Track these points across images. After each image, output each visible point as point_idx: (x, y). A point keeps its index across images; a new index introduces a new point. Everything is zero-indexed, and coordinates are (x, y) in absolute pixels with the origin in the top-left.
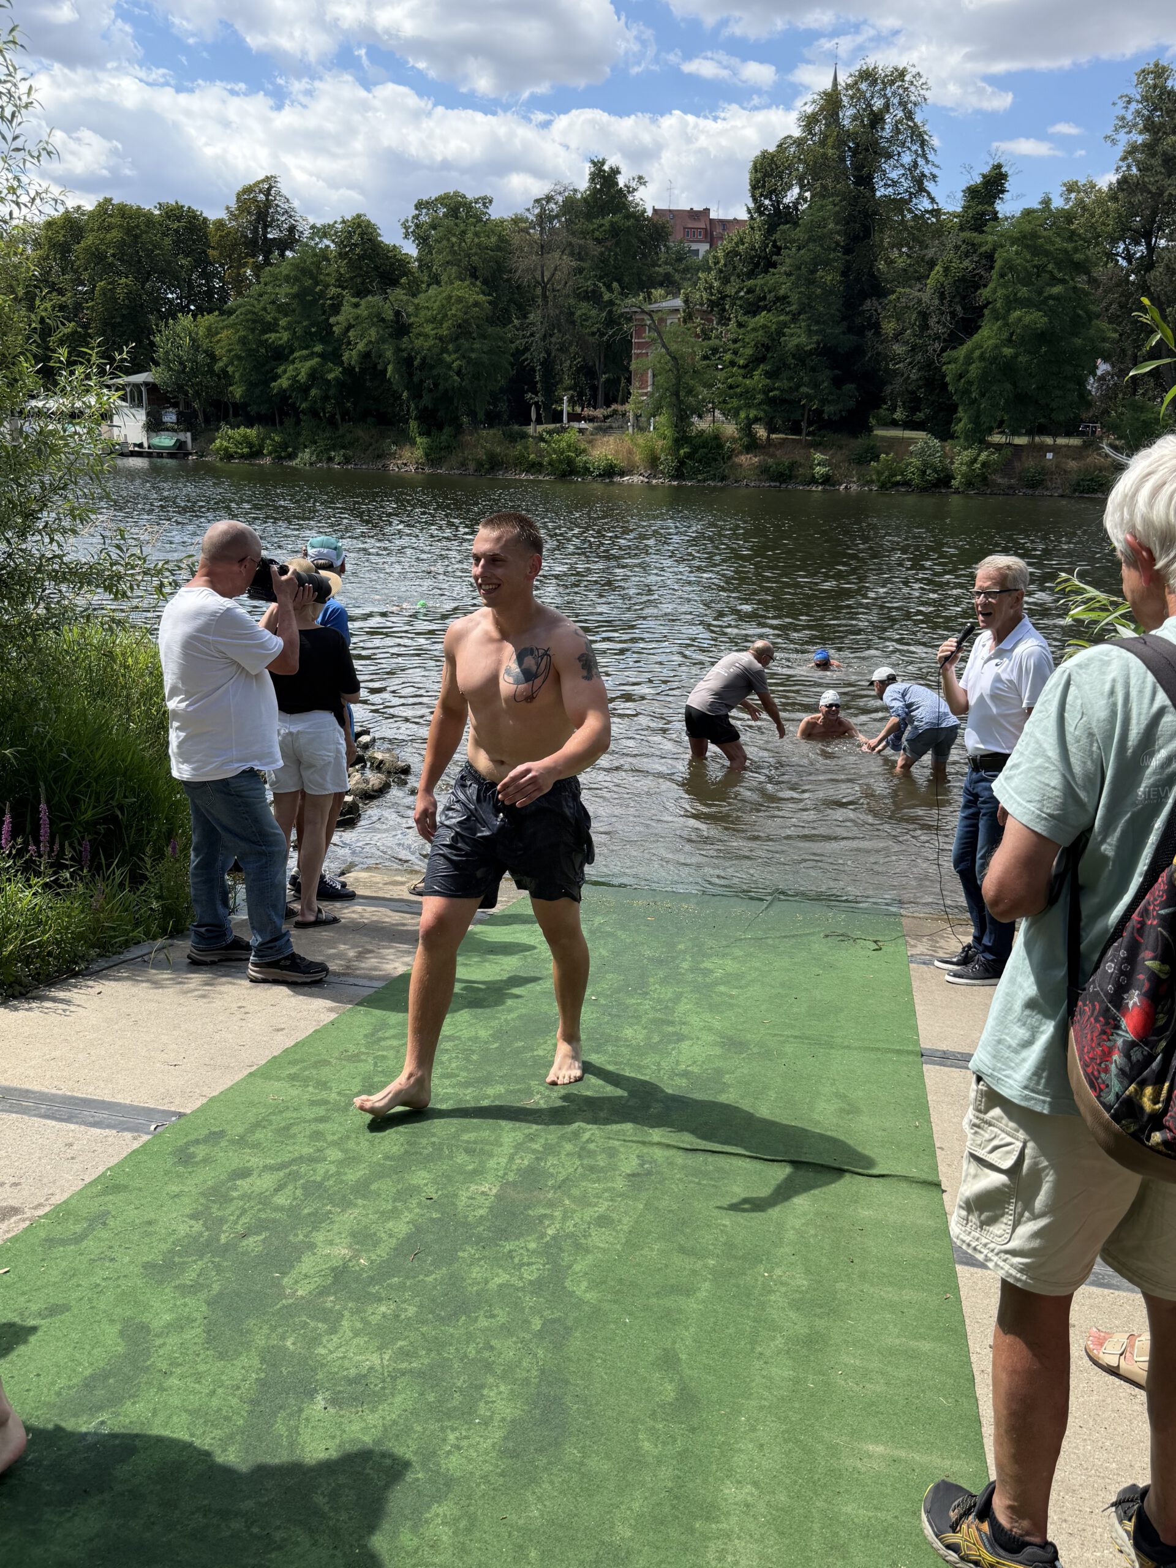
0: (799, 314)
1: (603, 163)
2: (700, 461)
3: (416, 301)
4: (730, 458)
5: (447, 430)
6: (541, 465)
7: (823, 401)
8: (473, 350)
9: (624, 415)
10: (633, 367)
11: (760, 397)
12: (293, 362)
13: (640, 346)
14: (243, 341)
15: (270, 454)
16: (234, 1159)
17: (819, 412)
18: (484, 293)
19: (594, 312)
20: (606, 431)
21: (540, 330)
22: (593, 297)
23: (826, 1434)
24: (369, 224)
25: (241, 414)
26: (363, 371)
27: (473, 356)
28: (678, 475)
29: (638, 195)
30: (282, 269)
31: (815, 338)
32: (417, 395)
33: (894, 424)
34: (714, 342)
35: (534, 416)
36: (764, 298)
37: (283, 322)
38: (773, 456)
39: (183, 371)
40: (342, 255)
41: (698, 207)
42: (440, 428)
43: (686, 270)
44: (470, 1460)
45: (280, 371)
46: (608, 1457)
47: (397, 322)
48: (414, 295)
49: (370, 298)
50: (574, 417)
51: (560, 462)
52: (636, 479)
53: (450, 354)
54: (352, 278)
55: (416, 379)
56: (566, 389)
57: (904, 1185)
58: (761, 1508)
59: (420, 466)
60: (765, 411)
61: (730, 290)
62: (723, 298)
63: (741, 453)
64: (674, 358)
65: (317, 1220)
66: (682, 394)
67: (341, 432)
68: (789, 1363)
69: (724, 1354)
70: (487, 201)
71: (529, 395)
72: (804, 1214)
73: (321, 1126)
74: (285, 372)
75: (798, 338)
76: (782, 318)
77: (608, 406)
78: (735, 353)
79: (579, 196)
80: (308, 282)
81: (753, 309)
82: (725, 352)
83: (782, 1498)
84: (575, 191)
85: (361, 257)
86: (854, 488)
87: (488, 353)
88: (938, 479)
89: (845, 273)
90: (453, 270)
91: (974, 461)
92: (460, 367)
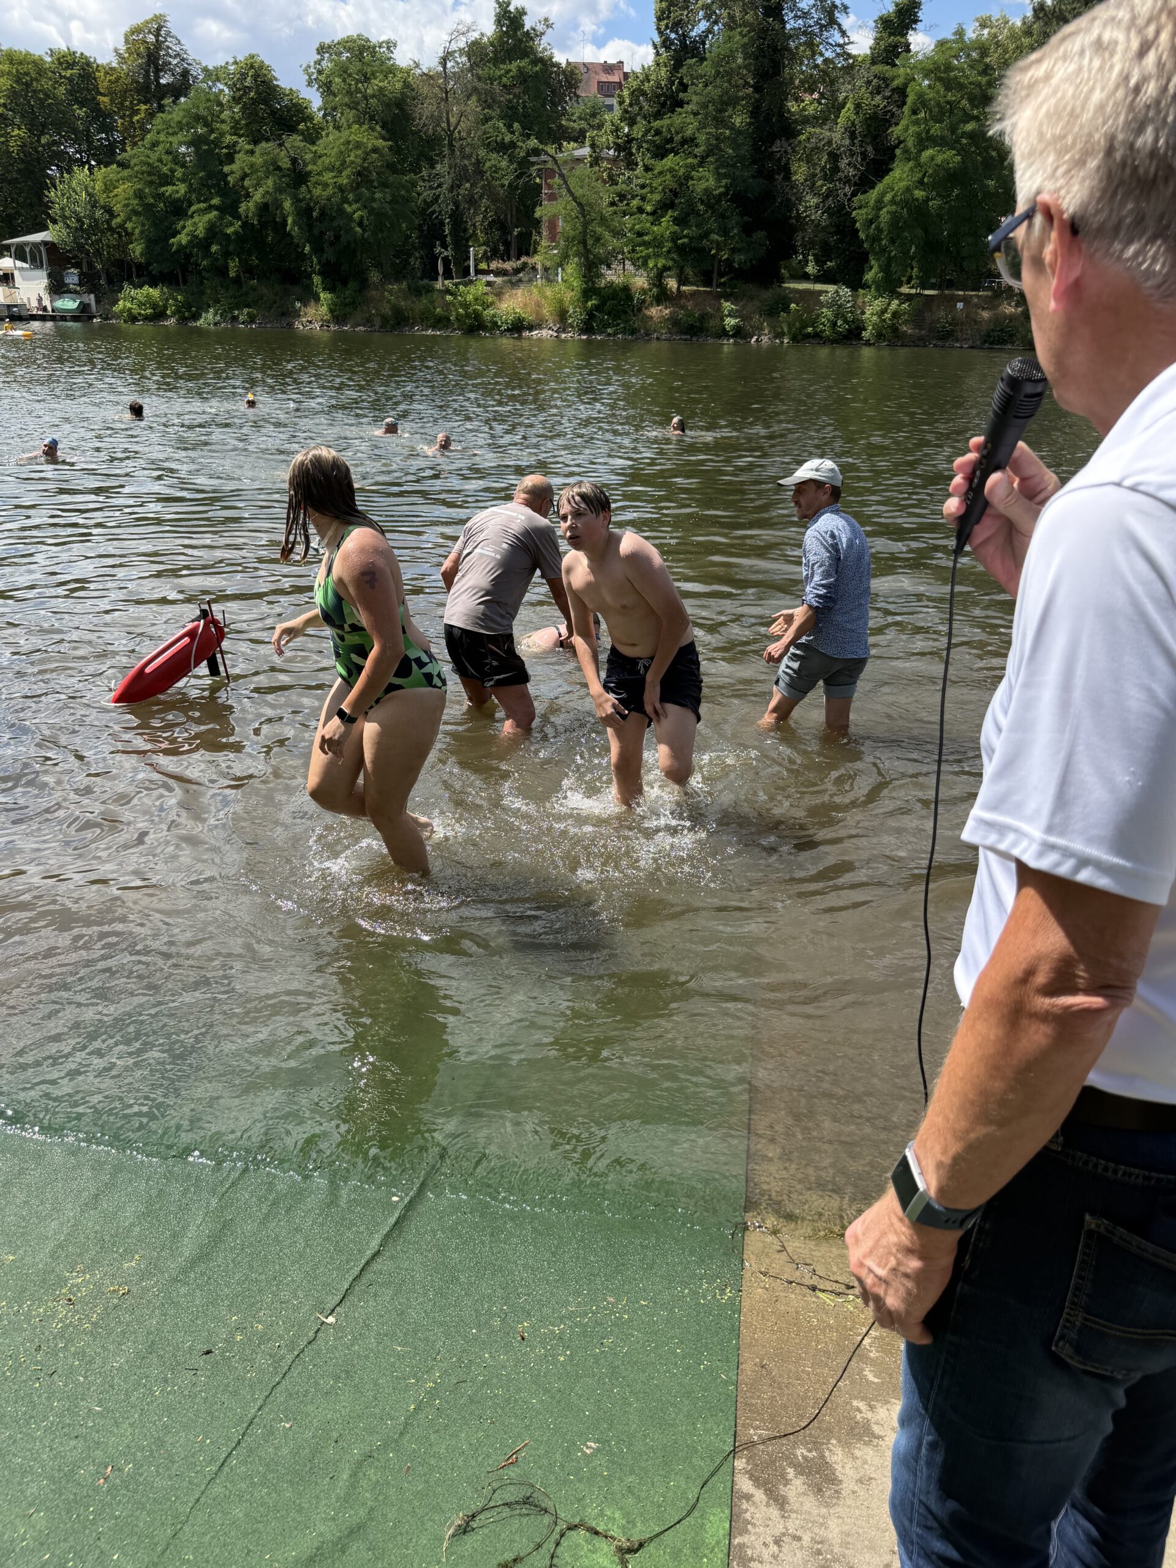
0: (708, 156)
2: (609, 314)
3: (314, 149)
4: (640, 310)
5: (353, 285)
6: (448, 319)
7: (733, 251)
8: (374, 200)
9: (533, 268)
10: (540, 215)
11: (669, 245)
12: (192, 217)
13: (550, 197)
14: (139, 195)
15: (174, 314)
17: (730, 263)
18: (384, 139)
19: (504, 164)
20: (517, 284)
21: (447, 181)
22: (502, 147)
24: (262, 65)
25: (141, 274)
26: (263, 225)
27: (375, 205)
28: (588, 327)
29: (545, 41)
30: (174, 115)
31: (724, 182)
32: (319, 248)
33: (806, 277)
34: (621, 187)
35: (441, 269)
36: (671, 140)
37: (179, 174)
38: (682, 308)
39: (81, 229)
40: (236, 100)
41: (609, 59)
42: (345, 283)
45: (179, 227)
47: (294, 170)
48: (313, 141)
49: (264, 144)
50: (482, 271)
51: (467, 316)
52: (545, 334)
53: (350, 204)
54: (247, 125)
55: (317, 232)
59: (325, 323)
60: (673, 259)
61: (638, 132)
62: (630, 141)
63: (651, 305)
64: (580, 204)
66: (589, 242)
67: (245, 290)
70: (391, 46)
71: (438, 250)
74: (184, 227)
75: (706, 181)
76: (690, 160)
77: (518, 259)
78: (643, 199)
79: (487, 40)
80: (203, 130)
81: (660, 152)
82: (633, 197)
84: (482, 34)
85: (255, 102)
86: (765, 339)
87: (390, 203)
88: (849, 331)
89: (754, 114)
90: (351, 114)
91: (884, 311)
92: (362, 217)
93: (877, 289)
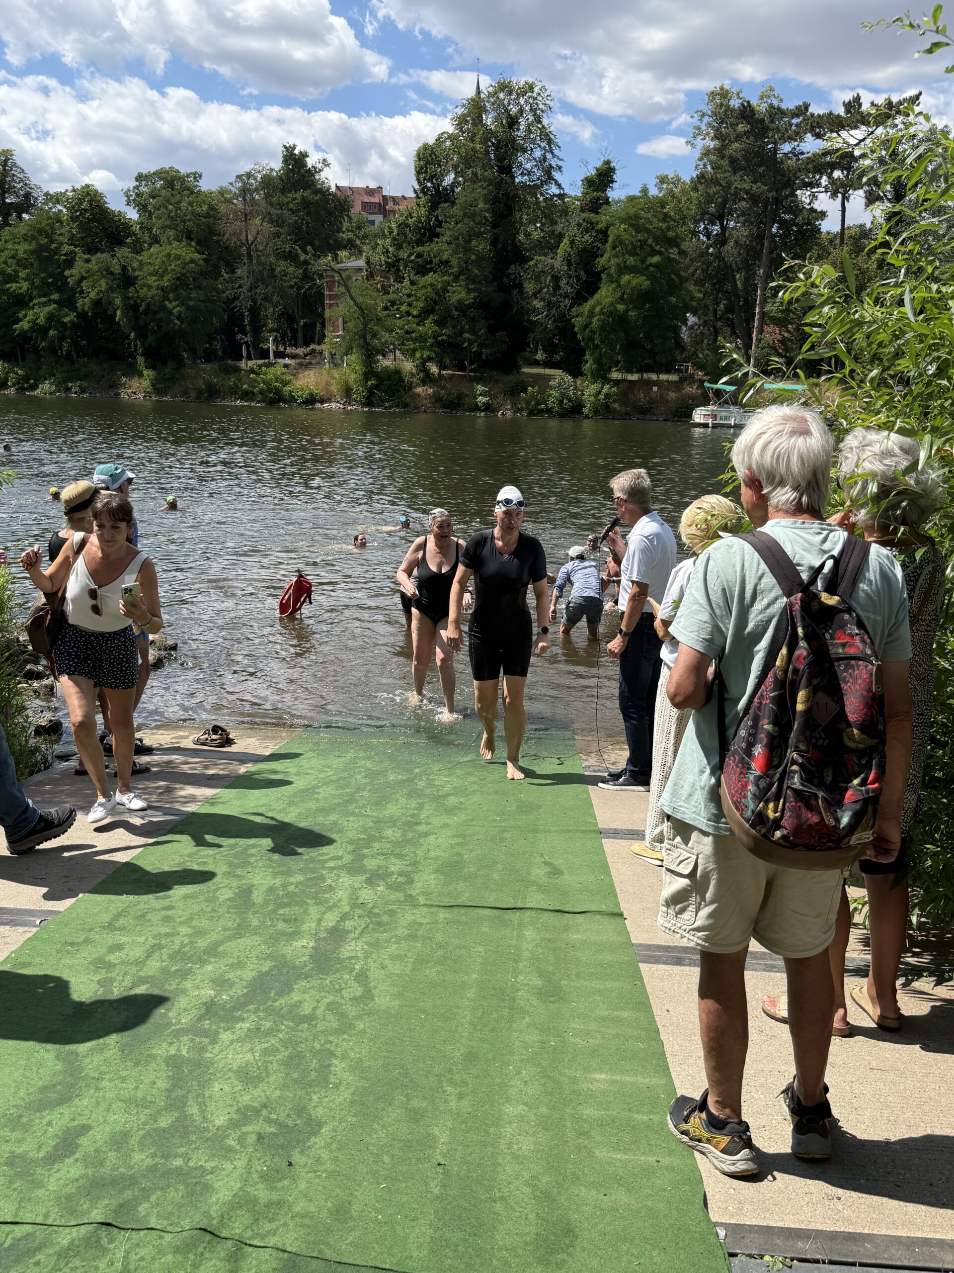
0: (460, 274)
1: (294, 148)
2: (385, 392)
3: (140, 258)
4: (409, 389)
5: (171, 365)
6: (253, 393)
7: (481, 345)
8: (190, 299)
9: (321, 353)
10: (327, 314)
11: (431, 341)
12: (33, 308)
13: (331, 297)
15: (14, 385)
16: (110, 939)
17: (478, 354)
18: (198, 252)
19: (291, 269)
20: (308, 366)
21: (247, 283)
22: (291, 257)
23: (567, 1071)
24: (97, 193)
26: (95, 315)
27: (191, 303)
28: (369, 402)
29: (323, 175)
30: (20, 229)
31: (472, 295)
32: (142, 335)
33: (537, 363)
34: (392, 296)
35: (244, 353)
36: (431, 262)
37: (22, 274)
38: (444, 388)
40: (73, 219)
41: (373, 185)
42: (164, 362)
43: (365, 236)
44: (331, 1110)
45: (21, 315)
46: (424, 1098)
47: (124, 275)
48: (138, 252)
49: (99, 255)
50: (279, 355)
51: (269, 390)
52: (334, 406)
53: (170, 302)
54: (83, 238)
55: (141, 322)
56: (271, 331)
57: (598, 917)
58: (531, 1117)
59: (147, 394)
60: (435, 352)
61: (403, 254)
62: (398, 261)
63: (418, 385)
64: (361, 309)
65: (184, 974)
66: (368, 337)
67: (76, 366)
68: (537, 1032)
69: (492, 1031)
70: (197, 176)
71: (239, 336)
72: (534, 940)
73: (169, 913)
74: (25, 316)
75: (458, 294)
76: (445, 278)
77: (308, 346)
78: (410, 305)
79: (275, 174)
80: (44, 241)
81: (422, 270)
82: (401, 304)
83: (544, 1110)
84: (272, 170)
85: (90, 221)
86: (509, 414)
87: (203, 301)
88: (573, 407)
89: (494, 243)
90: (171, 233)
91: (599, 393)
92: (180, 312)
93: (593, 376)
